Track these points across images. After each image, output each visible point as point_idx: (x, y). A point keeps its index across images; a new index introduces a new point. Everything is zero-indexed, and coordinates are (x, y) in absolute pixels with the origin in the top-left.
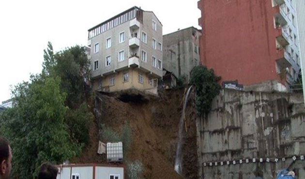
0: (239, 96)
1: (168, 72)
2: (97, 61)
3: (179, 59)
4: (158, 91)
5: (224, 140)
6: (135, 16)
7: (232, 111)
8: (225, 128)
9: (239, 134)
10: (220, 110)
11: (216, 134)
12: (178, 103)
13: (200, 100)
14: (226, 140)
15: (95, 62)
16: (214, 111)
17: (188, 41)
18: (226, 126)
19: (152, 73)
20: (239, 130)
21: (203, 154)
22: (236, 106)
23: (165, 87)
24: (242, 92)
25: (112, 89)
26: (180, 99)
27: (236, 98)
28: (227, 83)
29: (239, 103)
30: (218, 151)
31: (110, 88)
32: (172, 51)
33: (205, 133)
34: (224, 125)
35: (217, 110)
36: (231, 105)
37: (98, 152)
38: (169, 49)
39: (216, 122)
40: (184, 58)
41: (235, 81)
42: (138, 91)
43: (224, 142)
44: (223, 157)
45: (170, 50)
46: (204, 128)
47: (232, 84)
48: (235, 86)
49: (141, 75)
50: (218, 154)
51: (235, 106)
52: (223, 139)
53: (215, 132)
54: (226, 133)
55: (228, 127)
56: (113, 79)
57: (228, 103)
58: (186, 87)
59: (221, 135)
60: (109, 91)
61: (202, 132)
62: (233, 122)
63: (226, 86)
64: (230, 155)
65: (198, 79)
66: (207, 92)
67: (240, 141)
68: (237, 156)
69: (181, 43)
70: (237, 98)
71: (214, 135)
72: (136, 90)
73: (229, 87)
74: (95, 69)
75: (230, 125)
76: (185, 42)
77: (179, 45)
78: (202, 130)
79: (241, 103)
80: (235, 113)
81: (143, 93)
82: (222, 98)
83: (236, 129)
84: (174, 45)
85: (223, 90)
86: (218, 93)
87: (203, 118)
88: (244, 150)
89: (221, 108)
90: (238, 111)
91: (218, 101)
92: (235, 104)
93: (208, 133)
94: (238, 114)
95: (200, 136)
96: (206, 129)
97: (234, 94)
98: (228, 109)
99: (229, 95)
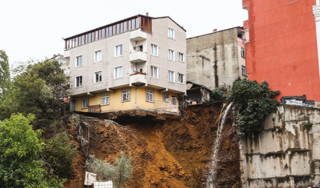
0: (308, 114)
1: (195, 85)
2: (81, 77)
3: (216, 67)
4: (179, 108)
5: (284, 164)
6: (138, 27)
7: (296, 132)
8: (284, 150)
9: (308, 158)
10: (277, 130)
11: (272, 157)
12: (211, 121)
13: (244, 119)
14: (286, 165)
15: (78, 78)
16: (268, 131)
17: (231, 45)
18: (287, 148)
19: (168, 89)
20: (308, 153)
21: (250, 180)
22: (302, 126)
23: (191, 103)
24: (313, 109)
25: (104, 109)
26: (215, 117)
27: (302, 116)
28: (290, 98)
29: (307, 122)
30: (274, 177)
31: (102, 107)
32: (203, 58)
33: (254, 157)
34: (283, 147)
35: (273, 130)
36: (295, 124)
37: (85, 184)
38: (200, 54)
39: (270, 143)
40: (224, 65)
41: (301, 97)
42: (147, 112)
43: (284, 166)
44: (282, 184)
45: (200, 56)
46: (252, 151)
47: (297, 100)
48: (301, 102)
49: (151, 92)
50: (274, 180)
51: (300, 125)
52: (281, 163)
53: (269, 155)
54: (287, 157)
55: (289, 149)
56: (106, 97)
57: (289, 122)
58: (225, 102)
59: (278, 158)
60: (100, 111)
61: (249, 156)
62: (297, 143)
63: (288, 102)
64: (292, 182)
65: (239, 96)
66: (254, 110)
67: (308, 166)
68: (304, 182)
69: (219, 47)
70: (305, 117)
71: (268, 158)
72: (141, 110)
73: (291, 104)
74: (78, 85)
75: (293, 147)
76: (226, 46)
77: (215, 49)
78: (250, 153)
79: (311, 122)
80: (301, 133)
81: (153, 113)
82: (280, 116)
83: (303, 152)
84: (208, 50)
85: (282, 107)
86: (275, 110)
87: (251, 139)
88: (315, 176)
89: (278, 127)
90: (306, 131)
91: (274, 120)
92: (301, 123)
93: (259, 156)
94: (306, 135)
95: (245, 160)
96: (255, 152)
97: (299, 112)
98: (289, 128)
99: (291, 112)
